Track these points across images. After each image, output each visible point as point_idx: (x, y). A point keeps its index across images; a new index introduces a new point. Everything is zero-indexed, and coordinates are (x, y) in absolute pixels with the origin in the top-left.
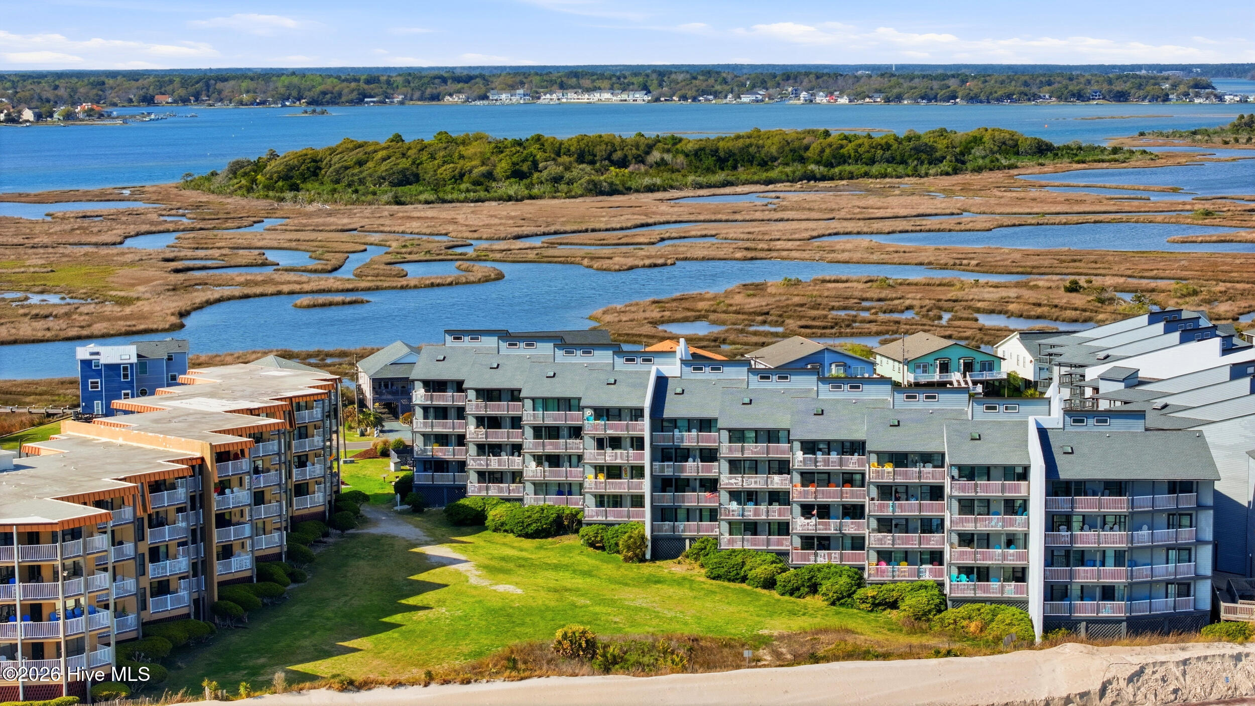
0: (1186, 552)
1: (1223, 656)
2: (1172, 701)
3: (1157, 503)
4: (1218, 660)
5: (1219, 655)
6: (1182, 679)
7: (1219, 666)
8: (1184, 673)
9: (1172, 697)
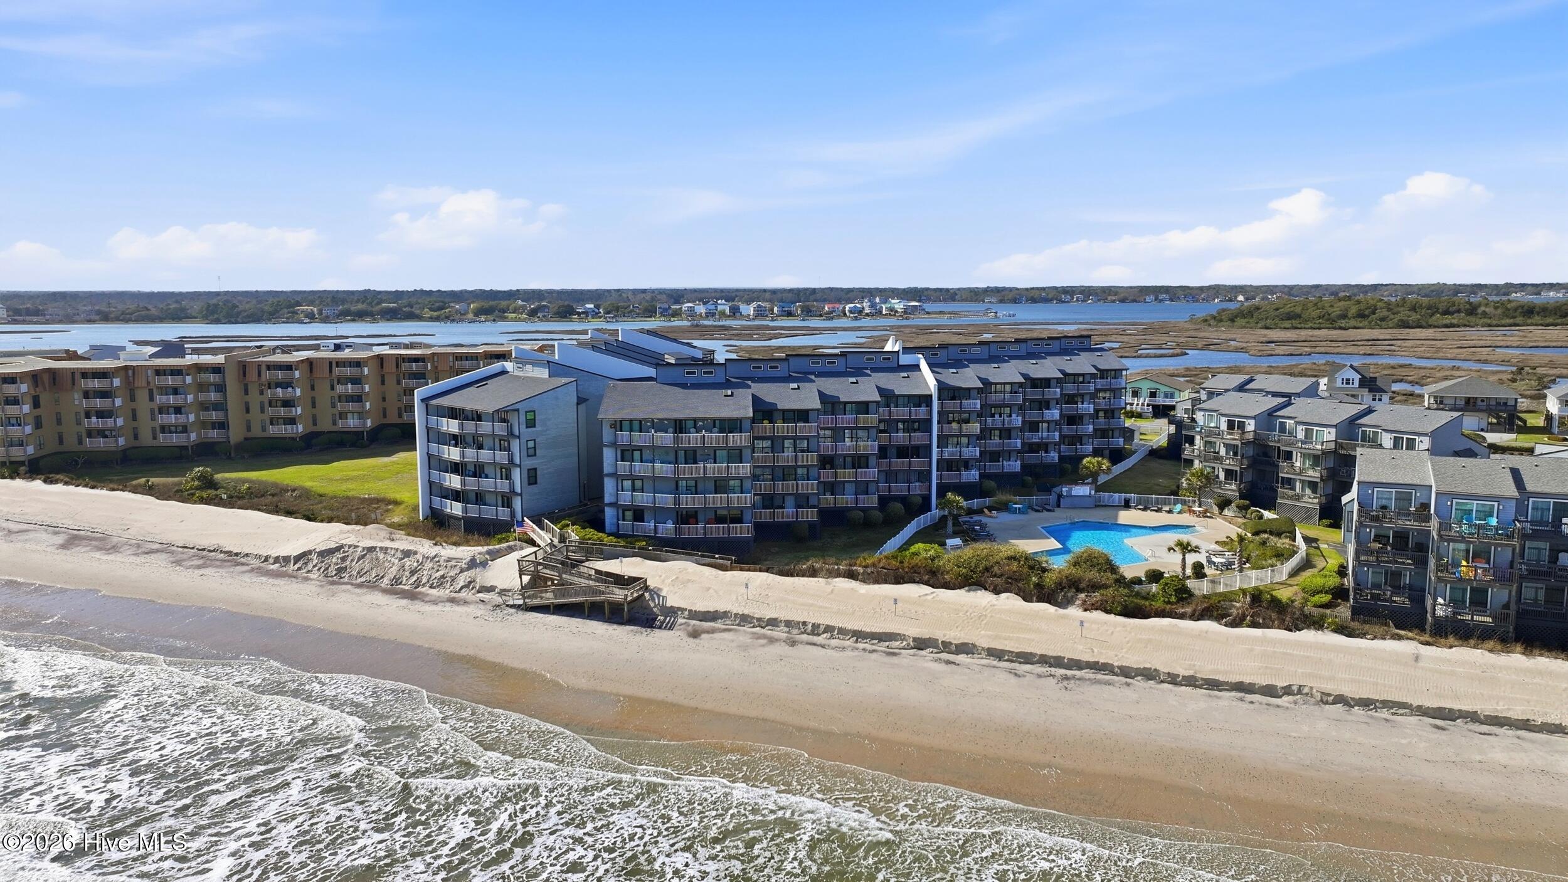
2: (331, 576)
9: (334, 572)
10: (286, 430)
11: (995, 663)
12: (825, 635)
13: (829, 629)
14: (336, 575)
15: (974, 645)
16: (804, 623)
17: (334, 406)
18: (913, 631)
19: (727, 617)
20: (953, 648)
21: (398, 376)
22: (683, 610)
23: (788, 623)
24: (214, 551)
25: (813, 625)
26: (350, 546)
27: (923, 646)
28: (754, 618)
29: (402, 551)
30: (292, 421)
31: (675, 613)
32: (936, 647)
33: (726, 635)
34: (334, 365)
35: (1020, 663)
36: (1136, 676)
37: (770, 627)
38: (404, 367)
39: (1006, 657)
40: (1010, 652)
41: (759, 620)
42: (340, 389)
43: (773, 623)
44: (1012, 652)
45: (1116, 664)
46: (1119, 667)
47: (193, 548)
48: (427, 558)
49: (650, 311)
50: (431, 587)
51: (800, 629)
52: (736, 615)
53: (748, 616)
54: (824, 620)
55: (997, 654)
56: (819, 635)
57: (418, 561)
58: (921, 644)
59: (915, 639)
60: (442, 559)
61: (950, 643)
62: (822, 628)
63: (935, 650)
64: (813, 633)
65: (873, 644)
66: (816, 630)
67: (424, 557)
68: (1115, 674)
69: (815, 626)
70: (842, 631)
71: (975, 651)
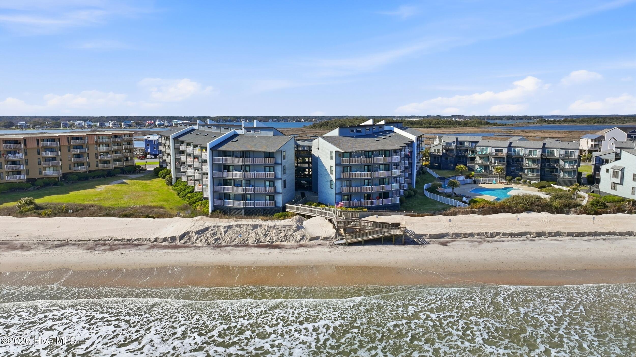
0: (272, 182)
1: (248, 225)
2: (213, 244)
3: (255, 161)
4: (245, 227)
5: (246, 225)
6: (223, 234)
7: (244, 230)
8: (225, 232)
9: (213, 242)
10: (16, 178)
11: (572, 238)
12: (497, 237)
13: (498, 234)
14: (215, 242)
15: (561, 232)
16: (486, 233)
17: (40, 164)
18: (535, 230)
19: (448, 235)
20: (553, 234)
21: (69, 147)
22: (425, 235)
23: (479, 234)
24: (108, 240)
25: (490, 233)
26: (214, 227)
27: (540, 235)
28: (462, 234)
29: (252, 226)
30: (19, 173)
31: (422, 237)
32: (545, 235)
33: (454, 243)
34: (40, 140)
35: (581, 236)
36: (625, 235)
37: (470, 237)
38: (72, 142)
39: (575, 235)
40: (576, 233)
41: (465, 234)
42: (43, 154)
43: (471, 235)
44: (577, 233)
45: (617, 231)
46: (618, 233)
47: (90, 240)
48: (271, 227)
49: (57, 125)
50: (281, 241)
51: (484, 236)
52: (453, 234)
53: (458, 234)
54: (495, 231)
55: (570, 234)
56: (494, 237)
57: (265, 230)
58: (539, 235)
59: (536, 233)
60: (280, 227)
61: (551, 233)
62: (495, 234)
63: (546, 237)
64: (491, 237)
65: (519, 238)
66: (492, 235)
67: (268, 227)
68: (617, 235)
69: (491, 234)
70: (504, 234)
71: (561, 235)
